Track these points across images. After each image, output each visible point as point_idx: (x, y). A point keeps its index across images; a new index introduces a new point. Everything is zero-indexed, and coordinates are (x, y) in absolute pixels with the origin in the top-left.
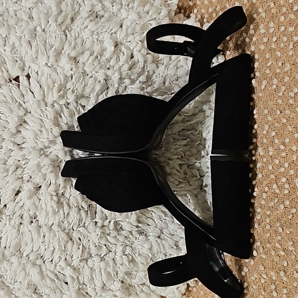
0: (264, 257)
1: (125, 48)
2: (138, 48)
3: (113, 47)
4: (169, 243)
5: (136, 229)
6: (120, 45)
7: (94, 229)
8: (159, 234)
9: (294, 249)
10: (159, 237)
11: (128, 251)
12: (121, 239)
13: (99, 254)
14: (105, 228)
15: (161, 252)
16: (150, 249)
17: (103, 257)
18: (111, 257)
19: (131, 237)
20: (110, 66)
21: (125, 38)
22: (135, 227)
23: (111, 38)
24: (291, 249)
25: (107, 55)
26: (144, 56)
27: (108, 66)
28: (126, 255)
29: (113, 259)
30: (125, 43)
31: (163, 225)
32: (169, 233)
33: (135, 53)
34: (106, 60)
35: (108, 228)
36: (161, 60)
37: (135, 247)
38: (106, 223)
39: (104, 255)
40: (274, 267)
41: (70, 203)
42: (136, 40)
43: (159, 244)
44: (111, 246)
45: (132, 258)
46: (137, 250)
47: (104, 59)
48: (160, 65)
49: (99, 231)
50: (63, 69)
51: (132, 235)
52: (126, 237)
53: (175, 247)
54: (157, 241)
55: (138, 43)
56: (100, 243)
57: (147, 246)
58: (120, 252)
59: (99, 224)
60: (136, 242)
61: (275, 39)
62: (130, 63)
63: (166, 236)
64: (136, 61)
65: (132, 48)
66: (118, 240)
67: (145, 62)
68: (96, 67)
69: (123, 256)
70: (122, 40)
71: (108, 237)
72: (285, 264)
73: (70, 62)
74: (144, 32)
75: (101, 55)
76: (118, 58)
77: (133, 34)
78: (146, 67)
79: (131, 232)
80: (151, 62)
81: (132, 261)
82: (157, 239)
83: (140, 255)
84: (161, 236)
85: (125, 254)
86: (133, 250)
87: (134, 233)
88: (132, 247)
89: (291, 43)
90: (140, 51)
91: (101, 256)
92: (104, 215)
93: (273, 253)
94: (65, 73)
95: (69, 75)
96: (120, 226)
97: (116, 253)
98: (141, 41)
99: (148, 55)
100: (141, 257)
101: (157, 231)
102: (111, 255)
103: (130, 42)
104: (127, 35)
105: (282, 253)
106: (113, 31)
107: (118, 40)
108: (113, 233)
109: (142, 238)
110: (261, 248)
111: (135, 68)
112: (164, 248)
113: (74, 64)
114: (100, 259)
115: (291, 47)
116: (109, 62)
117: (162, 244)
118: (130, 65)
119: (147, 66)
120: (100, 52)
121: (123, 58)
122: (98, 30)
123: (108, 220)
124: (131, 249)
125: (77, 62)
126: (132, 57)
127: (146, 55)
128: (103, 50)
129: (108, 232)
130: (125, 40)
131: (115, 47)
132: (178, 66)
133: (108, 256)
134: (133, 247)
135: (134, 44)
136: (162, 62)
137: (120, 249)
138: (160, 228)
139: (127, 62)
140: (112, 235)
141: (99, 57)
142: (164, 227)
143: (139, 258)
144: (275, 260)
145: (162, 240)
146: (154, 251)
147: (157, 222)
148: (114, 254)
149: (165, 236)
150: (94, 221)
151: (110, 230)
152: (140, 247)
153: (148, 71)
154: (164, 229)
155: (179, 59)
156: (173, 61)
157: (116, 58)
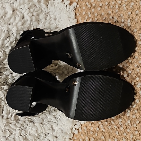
0: (104, 130)
1: (19, 12)
2: (27, 12)
3: (12, 11)
4: (47, 127)
5: (28, 120)
6: (16, 10)
7: (2, 120)
8: (42, 122)
9: (122, 124)
10: (41, 123)
11: (23, 133)
12: (19, 126)
13: (5, 136)
14: (8, 119)
15: (43, 133)
16: (37, 131)
17: (7, 138)
18: (12, 137)
19: (25, 124)
20: (10, 23)
21: (19, 6)
22: (27, 119)
23: (10, 6)
24: (120, 124)
25: (8, 16)
26: (30, 17)
27: (9, 23)
28: (22, 135)
29: (14, 139)
30: (19, 9)
32: (47, 121)
33: (25, 16)
34: (8, 19)
35: (11, 119)
36: (40, 20)
37: (27, 130)
38: (9, 116)
39: (8, 136)
40: (111, 136)
42: (25, 7)
43: (41, 127)
44: (12, 130)
45: (26, 137)
46: (29, 132)
47: (6, 18)
48: (40, 23)
49: (4, 122)
51: (25, 123)
52: (21, 124)
53: (51, 129)
54: (40, 126)
55: (27, 9)
56: (5, 129)
57: (34, 129)
58: (18, 134)
59: (5, 117)
60: (28, 127)
61: (107, 3)
62: (22, 21)
63: (46, 122)
64: (26, 20)
65: (23, 12)
66: (17, 127)
67: (31, 20)
68: (1, 23)
69: (20, 136)
70: (17, 7)
71: (11, 125)
72: (117, 134)
74: (30, 3)
75: (5, 16)
76: (15, 18)
77: (24, 4)
78: (32, 24)
79: (24, 121)
80: (35, 20)
81: (25, 139)
82: (40, 124)
83: (30, 135)
84: (43, 123)
85: (21, 135)
86: (26, 132)
87: (26, 122)
88: (25, 130)
89: (117, 5)
90: (28, 14)
91: (6, 137)
92: (8, 111)
93: (109, 128)
96: (18, 118)
97: (15, 135)
98: (28, 8)
99: (33, 17)
100: (31, 136)
101: (40, 120)
102: (12, 136)
103: (22, 9)
104: (20, 5)
105: (116, 127)
106: (11, 2)
107: (15, 8)
108: (14, 122)
109: (31, 124)
110: (102, 125)
111: (25, 24)
112: (45, 130)
114: (5, 139)
115: (117, 7)
116: (10, 20)
117: (43, 127)
118: (22, 23)
119: (32, 23)
120: (4, 14)
121: (18, 18)
122: (2, 1)
123: (10, 115)
124: (25, 131)
126: (23, 18)
127: (32, 16)
128: (6, 13)
129: (10, 122)
130: (19, 8)
131: (13, 11)
132: (51, 24)
133: (10, 137)
134: (26, 130)
135: (24, 10)
136: (41, 21)
137: (18, 132)
138: (42, 118)
139: (20, 20)
140: (13, 123)
141: (3, 17)
142: (44, 117)
143: (30, 137)
144: (111, 131)
145: (43, 125)
146: (39, 132)
148: (14, 135)
150: (2, 115)
151: (11, 121)
152: (30, 130)
153: (33, 27)
154: (44, 118)
155: (51, 19)
156: (48, 20)
157: (14, 18)
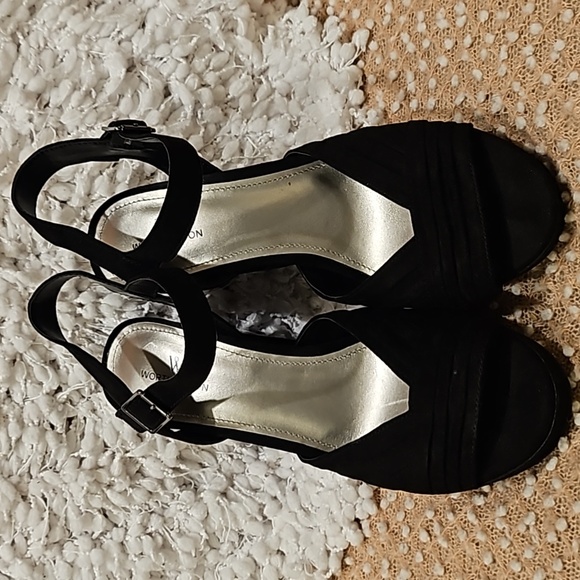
0: (444, 545)
1: (149, 73)
2: (179, 73)
3: (124, 70)
4: (245, 508)
5: (174, 476)
6: (138, 66)
7: (73, 475)
8: (224, 485)
9: (506, 526)
10: (224, 494)
11: (155, 524)
12: (138, 496)
13: (90, 532)
14: (99, 471)
15: (227, 529)
16: (206, 520)
17: (98, 538)
18: (115, 539)
19: (162, 493)
20: (119, 114)
21: (150, 51)
22: (170, 471)
23: (118, 51)
24: (500, 527)
25: (110, 88)
26: (193, 92)
27: (114, 116)
28: (150, 534)
29: (122, 543)
30: (151, 63)
31: (236, 467)
32: (246, 484)
33: (174, 85)
34: (110, 99)
35: (109, 471)
36: (233, 99)
37: (170, 515)
38: (103, 460)
39: (102, 534)
40: (467, 570)
41: (25, 415)
42: (174, 54)
43: (223, 509)
44: (115, 512)
45: (165, 540)
46: (176, 524)
47: (104, 97)
48: (231, 112)
49: (84, 480)
50: (12, 119)
51: (164, 487)
52: (151, 493)
53: (260, 519)
54: (219, 503)
55: (179, 62)
56: (89, 506)
57: (196, 514)
58: (136, 527)
59: (86, 464)
60: (172, 504)
61: (468, 40)
62: (163, 106)
63: (240, 491)
64: (177, 102)
65: (165, 74)
66: (130, 500)
67: (197, 104)
68: (86, 116)
69: (143, 537)
70: (143, 56)
71: (108, 492)
72: (488, 561)
73: (27, 105)
74: (192, 38)
75: (99, 89)
76: (135, 97)
77: (169, 43)
78: (199, 116)
79: (161, 482)
80: (210, 104)
81: (164, 546)
82: (218, 498)
83: (181, 534)
84: (228, 493)
85: (149, 531)
86: (165, 522)
87: (169, 483)
88: (163, 516)
89: (504, 48)
90: (185, 79)
91: (95, 536)
92: (100, 443)
93: (462, 536)
94: (17, 128)
95: (24, 132)
96: (138, 466)
97: (127, 530)
98: (187, 57)
99: (204, 89)
100: (183, 538)
101: (219, 481)
102: (117, 534)
103: (161, 59)
104: (154, 45)
105: (481, 537)
106: (122, 36)
107: (134, 56)
108: (121, 484)
109: (186, 495)
110: (436, 525)
111: (176, 120)
112: (235, 519)
113: (36, 107)
114: (90, 543)
115: (504, 55)
116: (118, 105)
117: (231, 511)
118: (163, 111)
119: (202, 113)
120: (95, 81)
121: (145, 96)
122: (90, 33)
123: (108, 454)
124: (161, 520)
125: (45, 103)
126: (167, 93)
127: (198, 88)
128: (103, 78)
129: (106, 480)
130: (149, 56)
131: (128, 70)
132: (271, 114)
133: (108, 535)
134: (167, 517)
135: (171, 64)
136: (235, 106)
137: (135, 520)
138: (228, 474)
139: (155, 104)
140: (117, 488)
141: (94, 93)
142: (236, 471)
143: (178, 540)
144: (468, 552)
145: (230, 500)
146: (213, 524)
147: (220, 460)
148: (121, 531)
149: (237, 493)
150: (76, 454)
151: (111, 476)
152: (181, 516)
153: (205, 125)
154: (237, 474)
155: (272, 97)
156: (260, 101)
157: (132, 96)
